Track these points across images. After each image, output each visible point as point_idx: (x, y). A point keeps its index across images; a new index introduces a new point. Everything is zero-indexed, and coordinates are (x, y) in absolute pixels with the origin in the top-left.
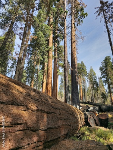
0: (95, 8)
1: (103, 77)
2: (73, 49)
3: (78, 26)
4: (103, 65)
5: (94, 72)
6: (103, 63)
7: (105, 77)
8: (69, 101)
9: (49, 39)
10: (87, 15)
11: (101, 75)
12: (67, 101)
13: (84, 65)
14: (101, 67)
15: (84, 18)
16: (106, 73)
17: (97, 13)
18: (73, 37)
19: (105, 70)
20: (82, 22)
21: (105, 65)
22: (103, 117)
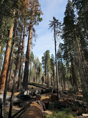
0: (50, 21)
1: (43, 64)
2: (30, 44)
3: (34, 25)
4: (44, 55)
5: (39, 61)
6: (44, 54)
7: (44, 64)
8: (21, 85)
9: (10, 30)
10: (42, 20)
11: (42, 62)
12: (19, 85)
13: (33, 54)
14: (43, 56)
15: (40, 22)
16: (45, 61)
17: (50, 25)
18: (30, 35)
19: (45, 59)
20: (38, 24)
21: (46, 55)
22: (46, 101)
